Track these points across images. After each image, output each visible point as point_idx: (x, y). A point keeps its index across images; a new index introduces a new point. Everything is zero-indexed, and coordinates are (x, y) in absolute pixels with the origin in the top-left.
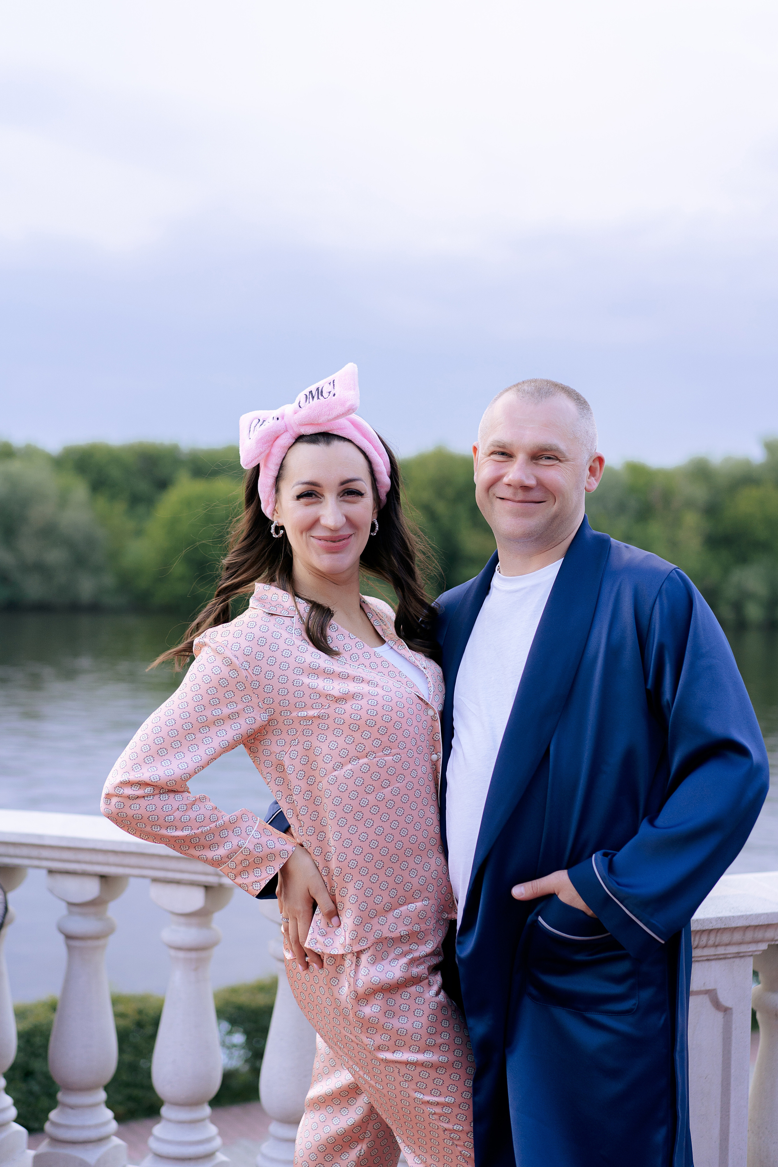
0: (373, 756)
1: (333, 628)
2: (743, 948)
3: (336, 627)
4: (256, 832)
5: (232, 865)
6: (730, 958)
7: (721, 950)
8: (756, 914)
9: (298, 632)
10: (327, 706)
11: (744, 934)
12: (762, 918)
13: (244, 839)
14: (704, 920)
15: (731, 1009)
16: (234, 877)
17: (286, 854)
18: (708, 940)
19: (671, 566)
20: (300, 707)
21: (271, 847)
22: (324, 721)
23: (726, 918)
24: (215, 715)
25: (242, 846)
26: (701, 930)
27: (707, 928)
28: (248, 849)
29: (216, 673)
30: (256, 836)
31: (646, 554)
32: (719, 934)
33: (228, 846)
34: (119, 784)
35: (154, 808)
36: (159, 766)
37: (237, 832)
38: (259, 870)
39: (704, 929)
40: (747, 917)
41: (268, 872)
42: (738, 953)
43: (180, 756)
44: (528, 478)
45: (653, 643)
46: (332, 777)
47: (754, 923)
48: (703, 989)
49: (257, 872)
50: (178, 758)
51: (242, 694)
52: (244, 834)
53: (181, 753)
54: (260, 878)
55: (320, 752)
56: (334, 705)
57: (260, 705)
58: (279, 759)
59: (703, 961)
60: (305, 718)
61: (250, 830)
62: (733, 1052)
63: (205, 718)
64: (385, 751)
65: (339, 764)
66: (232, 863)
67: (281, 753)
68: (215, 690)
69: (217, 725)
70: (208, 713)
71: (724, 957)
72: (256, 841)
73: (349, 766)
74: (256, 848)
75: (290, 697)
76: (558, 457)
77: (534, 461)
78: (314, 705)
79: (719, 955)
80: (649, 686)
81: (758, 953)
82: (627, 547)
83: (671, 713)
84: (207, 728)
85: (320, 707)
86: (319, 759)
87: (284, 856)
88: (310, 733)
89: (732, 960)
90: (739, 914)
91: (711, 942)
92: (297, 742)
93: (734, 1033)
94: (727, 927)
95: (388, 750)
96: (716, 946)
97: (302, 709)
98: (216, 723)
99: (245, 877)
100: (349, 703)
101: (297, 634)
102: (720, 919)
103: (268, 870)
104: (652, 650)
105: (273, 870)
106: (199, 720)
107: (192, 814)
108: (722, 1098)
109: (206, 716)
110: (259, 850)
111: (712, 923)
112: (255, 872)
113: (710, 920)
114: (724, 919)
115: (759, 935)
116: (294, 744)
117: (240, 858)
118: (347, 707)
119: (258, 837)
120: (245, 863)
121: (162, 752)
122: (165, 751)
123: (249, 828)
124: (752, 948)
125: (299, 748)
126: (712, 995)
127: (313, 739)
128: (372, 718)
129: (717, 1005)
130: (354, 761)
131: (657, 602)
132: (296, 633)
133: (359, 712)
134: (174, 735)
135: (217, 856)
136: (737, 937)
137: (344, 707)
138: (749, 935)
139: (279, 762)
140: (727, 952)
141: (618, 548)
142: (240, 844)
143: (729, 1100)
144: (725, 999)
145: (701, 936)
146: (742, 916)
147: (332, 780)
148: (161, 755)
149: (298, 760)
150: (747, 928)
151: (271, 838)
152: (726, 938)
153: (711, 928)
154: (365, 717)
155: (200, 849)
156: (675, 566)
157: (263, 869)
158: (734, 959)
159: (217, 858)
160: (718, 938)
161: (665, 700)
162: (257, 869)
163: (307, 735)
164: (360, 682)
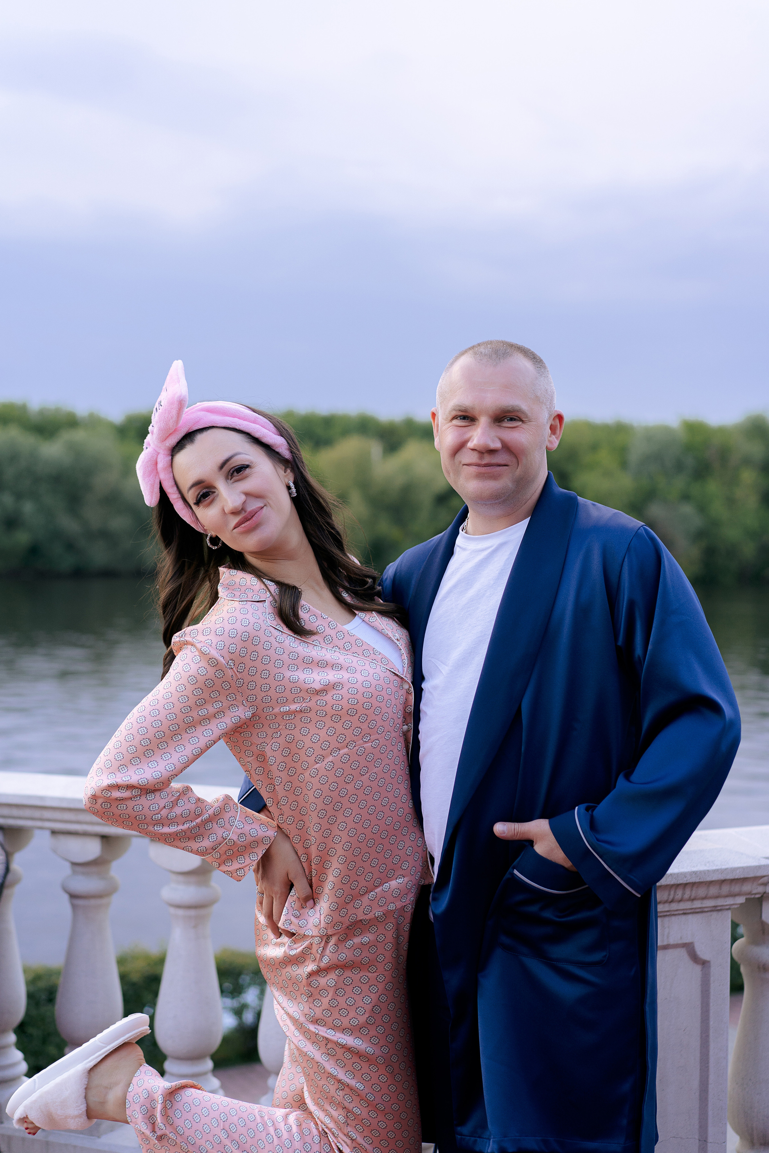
0: (354, 746)
1: (305, 609)
2: (720, 902)
3: (307, 608)
4: (239, 822)
5: (216, 855)
6: (708, 911)
7: (697, 904)
8: (731, 868)
9: (272, 617)
10: (308, 699)
11: (720, 888)
12: (738, 872)
13: (228, 830)
14: (678, 874)
15: (709, 962)
16: (218, 865)
17: (269, 840)
18: (684, 894)
19: (639, 523)
20: (282, 702)
21: (254, 835)
22: (306, 715)
23: (701, 872)
24: (201, 715)
25: (227, 838)
26: (675, 885)
27: (681, 882)
28: (232, 840)
29: (202, 674)
30: (239, 826)
31: (614, 512)
32: (694, 889)
33: (213, 838)
34: (106, 787)
35: (141, 808)
36: (145, 767)
37: (221, 823)
38: (243, 857)
39: (678, 883)
40: (722, 871)
41: (252, 859)
42: (716, 907)
43: (166, 756)
44: (493, 441)
45: (623, 600)
46: (313, 770)
47: (730, 876)
48: (680, 942)
49: (241, 859)
50: (165, 759)
51: (227, 692)
52: (227, 825)
53: (168, 754)
54: (243, 865)
55: (302, 746)
56: (315, 698)
57: (244, 703)
58: (261, 750)
59: (679, 914)
60: (288, 713)
61: (233, 821)
62: (711, 1005)
63: (191, 719)
64: (365, 738)
65: (321, 757)
66: (216, 853)
67: (262, 744)
68: (200, 691)
69: (203, 725)
70: (194, 714)
71: (701, 911)
72: (240, 831)
73: (331, 758)
74: (240, 838)
75: (272, 692)
76: (521, 418)
77: (497, 424)
78: (296, 699)
79: (696, 908)
80: (620, 643)
81: (736, 906)
82: (594, 505)
83: (643, 670)
84: (193, 728)
85: (302, 701)
86: (302, 753)
87: (267, 843)
88: (293, 727)
89: (709, 914)
90: (714, 868)
91: (686, 896)
92: (279, 734)
93: (712, 985)
94: (702, 881)
95: (368, 737)
96: (692, 900)
97: (284, 704)
98: (202, 723)
99: (228, 864)
100: (330, 694)
101: (271, 619)
102: (695, 873)
103: (251, 856)
104: (623, 607)
105: (256, 856)
106: (186, 721)
107: (178, 810)
108: (701, 1050)
109: (192, 717)
110: (242, 840)
111: (686, 877)
112: (238, 859)
113: (684, 874)
114: (698, 873)
115: (736, 888)
116: (276, 736)
117: (224, 849)
118: (328, 698)
119: (241, 827)
120: (229, 853)
121: (149, 753)
122: (152, 752)
123: (232, 818)
124: (729, 901)
125: (281, 740)
126: (690, 948)
127: (296, 732)
128: (353, 707)
129: (695, 958)
130: (335, 752)
131: (626, 560)
132: (270, 617)
133: (340, 703)
134: (161, 737)
135: (202, 848)
136: (713, 890)
137: (325, 698)
138: (725, 889)
139: (261, 753)
140: (704, 906)
141: (585, 505)
142: (224, 836)
143: (709, 1052)
144: (703, 952)
145: (676, 890)
146: (718, 870)
147: (314, 773)
148: (148, 756)
149: (280, 752)
150: (723, 882)
151: (253, 826)
152: (701, 892)
153: (685, 882)
154: (346, 707)
155: (185, 841)
156: (644, 524)
157: (247, 857)
158: (711, 913)
159: (202, 850)
160: (694, 892)
161: (636, 656)
162: (240, 857)
163: (290, 728)
164: (339, 669)
